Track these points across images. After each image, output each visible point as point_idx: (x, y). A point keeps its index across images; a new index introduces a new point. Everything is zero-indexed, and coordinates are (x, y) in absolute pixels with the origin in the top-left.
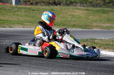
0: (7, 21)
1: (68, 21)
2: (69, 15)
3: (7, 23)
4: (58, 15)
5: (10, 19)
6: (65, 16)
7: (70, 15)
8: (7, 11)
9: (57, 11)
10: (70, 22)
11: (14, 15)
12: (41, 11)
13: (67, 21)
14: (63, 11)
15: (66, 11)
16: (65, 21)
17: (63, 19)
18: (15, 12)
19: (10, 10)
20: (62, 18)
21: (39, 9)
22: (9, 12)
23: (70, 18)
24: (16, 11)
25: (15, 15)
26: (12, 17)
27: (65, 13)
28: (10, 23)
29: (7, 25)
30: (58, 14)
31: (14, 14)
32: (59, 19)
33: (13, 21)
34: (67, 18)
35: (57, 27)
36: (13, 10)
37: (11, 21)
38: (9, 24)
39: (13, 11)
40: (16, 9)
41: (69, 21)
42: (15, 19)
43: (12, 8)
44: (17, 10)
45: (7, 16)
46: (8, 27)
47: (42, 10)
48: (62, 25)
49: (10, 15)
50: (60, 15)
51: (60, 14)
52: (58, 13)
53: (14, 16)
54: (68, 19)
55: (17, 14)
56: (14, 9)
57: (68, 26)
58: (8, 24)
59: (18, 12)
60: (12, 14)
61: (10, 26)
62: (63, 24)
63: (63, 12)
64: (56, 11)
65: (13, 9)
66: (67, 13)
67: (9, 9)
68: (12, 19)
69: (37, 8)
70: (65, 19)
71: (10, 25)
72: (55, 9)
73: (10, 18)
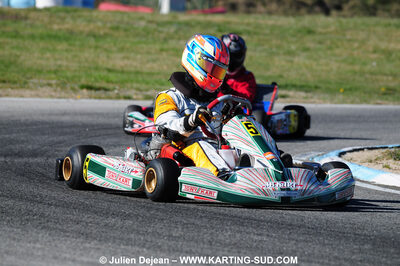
0: (137, 73)
1: (368, 76)
2: (371, 49)
3: (138, 82)
4: (329, 52)
5: (149, 65)
6: (355, 52)
7: (375, 52)
8: (137, 35)
9: (325, 34)
10: (374, 77)
11: (162, 50)
12: (265, 35)
13: (362, 73)
14: (348, 37)
15: (362, 35)
16: (355, 73)
17: (349, 68)
18: (165, 40)
19: (148, 33)
20: (344, 61)
21: (258, 26)
22: (144, 39)
23: (374, 64)
24: (172, 38)
25: (167, 50)
26: (154, 61)
27: (356, 45)
28: (147, 83)
29: (138, 89)
30: (330, 48)
31: (165, 46)
32: (334, 66)
33: (158, 74)
34: (365, 64)
35: (327, 96)
36: (160, 32)
37: (151, 74)
38: (143, 86)
39: (162, 36)
40: (172, 29)
41: (372, 73)
42: (165, 67)
43: (158, 24)
44: (176, 32)
45: (139, 56)
46: (140, 96)
47: (267, 31)
48: (345, 90)
49: (148, 53)
50: (337, 51)
51: (338, 47)
52: (328, 42)
53: (164, 54)
54: (367, 68)
55: (173, 49)
56: (165, 30)
57: (365, 93)
58: (138, 85)
59: (179, 39)
60: (158, 47)
61: (149, 93)
62: (348, 87)
63: (350, 40)
64: (320, 33)
65: (160, 29)
66: (363, 42)
67: (145, 29)
68: (155, 67)
69: (248, 24)
70: (357, 68)
71: (147, 90)
72: (320, 30)
73: (148, 61)
